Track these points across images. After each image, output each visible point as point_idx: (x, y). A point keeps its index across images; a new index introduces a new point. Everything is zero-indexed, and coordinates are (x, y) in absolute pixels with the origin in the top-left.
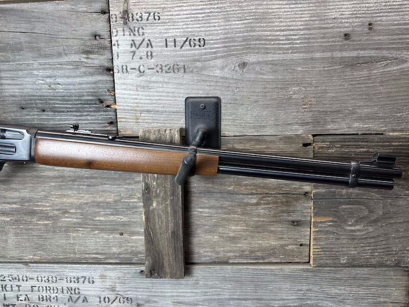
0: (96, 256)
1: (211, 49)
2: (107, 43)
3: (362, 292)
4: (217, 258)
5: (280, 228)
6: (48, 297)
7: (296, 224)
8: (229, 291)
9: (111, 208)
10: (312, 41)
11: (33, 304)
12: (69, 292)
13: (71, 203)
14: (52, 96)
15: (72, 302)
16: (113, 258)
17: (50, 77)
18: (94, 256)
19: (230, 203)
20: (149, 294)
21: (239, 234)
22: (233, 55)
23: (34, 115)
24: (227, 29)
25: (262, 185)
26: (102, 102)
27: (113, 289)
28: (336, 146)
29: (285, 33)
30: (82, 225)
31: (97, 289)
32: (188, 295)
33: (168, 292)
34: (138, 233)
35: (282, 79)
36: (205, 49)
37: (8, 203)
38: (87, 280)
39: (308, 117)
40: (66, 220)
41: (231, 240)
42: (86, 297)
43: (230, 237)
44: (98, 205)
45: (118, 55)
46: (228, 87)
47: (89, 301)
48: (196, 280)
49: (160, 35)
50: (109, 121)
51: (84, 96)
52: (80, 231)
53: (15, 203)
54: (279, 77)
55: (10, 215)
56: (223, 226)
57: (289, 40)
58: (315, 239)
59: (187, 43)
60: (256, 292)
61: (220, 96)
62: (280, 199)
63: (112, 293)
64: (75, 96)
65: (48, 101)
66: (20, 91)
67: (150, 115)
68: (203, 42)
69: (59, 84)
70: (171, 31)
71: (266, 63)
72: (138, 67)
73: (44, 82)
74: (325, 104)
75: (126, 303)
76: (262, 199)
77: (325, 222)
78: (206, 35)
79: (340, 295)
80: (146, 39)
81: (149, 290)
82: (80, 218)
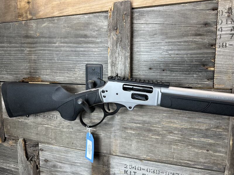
0: (188, 162)
2: (213, 29)
9: (202, 133)
13: (176, 127)
14: (171, 62)
16: (199, 165)
17: (172, 50)
18: (186, 162)
23: (158, 73)
26: (204, 66)
30: (181, 141)
34: (220, 152)
37: (135, 123)
40: (171, 137)
44: (194, 130)
45: (220, 37)
50: (208, 78)
51: (192, 62)
52: (179, 145)
53: (139, 123)
55: (135, 130)
64: (186, 62)
65: (168, 65)
66: (150, 58)
69: (177, 54)
73: (167, 53)
82: (180, 137)
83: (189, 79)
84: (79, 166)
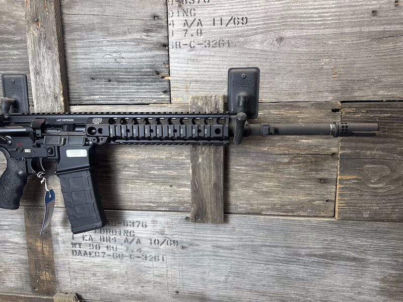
0: (149, 204)
1: (252, 26)
2: (164, 23)
3: (382, 244)
4: (252, 209)
5: (309, 185)
6: (108, 238)
7: (323, 181)
8: (261, 238)
9: (163, 164)
10: (343, 17)
11: (95, 244)
12: (126, 235)
13: (131, 159)
14: (118, 69)
15: (128, 243)
16: (163, 207)
17: (116, 52)
18: (147, 204)
19: (264, 162)
20: (192, 238)
21: (271, 190)
22: (271, 31)
23: (102, 84)
24: (267, 9)
25: (294, 146)
26: (158, 74)
27: (162, 233)
28: (362, 111)
29: (318, 11)
30: (138, 177)
31: (148, 232)
32: (225, 240)
33: (208, 237)
34: (185, 186)
35: (315, 51)
36: (248, 26)
38: (141, 224)
39: (337, 85)
40: (126, 173)
41: (264, 194)
42: (140, 239)
43: (264, 192)
44: (153, 161)
45: (173, 34)
46: (266, 59)
47: (142, 242)
48: (233, 227)
49: (209, 16)
50: (164, 90)
51: (143, 68)
52: (137, 182)
54: (312, 50)
56: (258, 182)
57: (322, 17)
58: (340, 195)
59: (232, 21)
60: (285, 241)
61: (259, 67)
62: (309, 159)
63: (161, 236)
64: (136, 69)
65: (114, 73)
66: (91, 64)
67: (197, 85)
68: (245, 21)
69: (123, 58)
70: (218, 11)
71: (301, 37)
72: (189, 43)
73: (111, 56)
74: (353, 74)
75: (172, 245)
76: (293, 158)
77: (350, 179)
78: (248, 14)
79: (362, 246)
80: (197, 19)
81: (192, 234)
82: (137, 172)
83: (141, 92)
84: (7, 230)
